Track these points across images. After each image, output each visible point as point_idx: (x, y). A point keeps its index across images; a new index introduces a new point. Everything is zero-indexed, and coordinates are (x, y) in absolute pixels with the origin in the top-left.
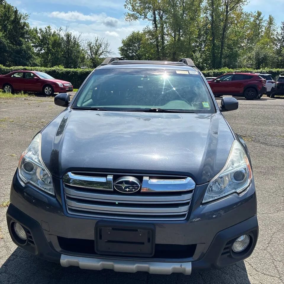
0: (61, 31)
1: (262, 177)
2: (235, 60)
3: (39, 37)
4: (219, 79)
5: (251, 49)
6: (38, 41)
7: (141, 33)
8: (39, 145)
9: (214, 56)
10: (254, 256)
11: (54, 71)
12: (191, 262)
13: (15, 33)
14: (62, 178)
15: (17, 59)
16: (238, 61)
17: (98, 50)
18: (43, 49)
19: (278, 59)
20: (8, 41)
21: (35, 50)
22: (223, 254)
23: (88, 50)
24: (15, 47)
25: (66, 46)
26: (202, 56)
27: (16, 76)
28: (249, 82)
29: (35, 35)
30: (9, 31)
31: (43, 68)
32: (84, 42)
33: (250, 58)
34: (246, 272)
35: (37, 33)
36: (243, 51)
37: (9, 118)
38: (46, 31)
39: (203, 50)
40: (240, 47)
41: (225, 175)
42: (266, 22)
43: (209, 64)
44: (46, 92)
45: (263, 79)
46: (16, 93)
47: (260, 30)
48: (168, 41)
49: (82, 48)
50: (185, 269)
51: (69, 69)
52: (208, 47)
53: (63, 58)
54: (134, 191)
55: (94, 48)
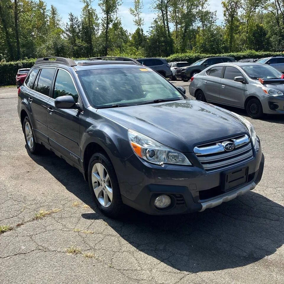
14: (193, 152)
19: (73, 49)
42: (49, 12)
47: (46, 20)
54: (233, 148)
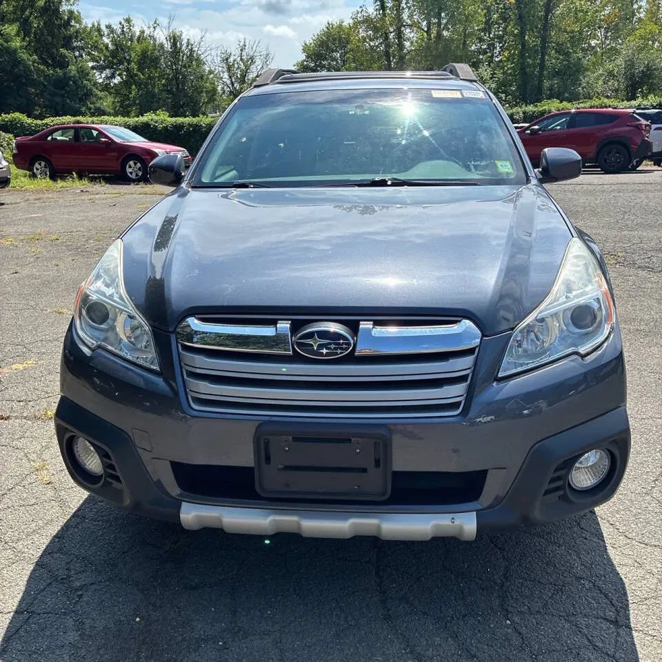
0: (158, 30)
1: (642, 340)
2: (576, 82)
3: (108, 44)
4: (536, 127)
5: (614, 52)
6: (105, 56)
7: (348, 26)
8: (119, 264)
9: (525, 73)
10: (621, 507)
11: (146, 125)
12: (475, 513)
13: (50, 38)
14: (174, 332)
15: (58, 99)
16: (584, 82)
17: (246, 72)
18: (119, 75)
20: (36, 57)
21: (100, 77)
22: (547, 492)
23: (223, 72)
24: (51, 72)
25: (170, 63)
26: (495, 74)
27: (59, 138)
28: (610, 131)
29: (96, 41)
30: (35, 34)
31: (119, 119)
32: (213, 53)
33: (611, 74)
34: (604, 541)
35: (102, 36)
36: (594, 60)
37: (49, 233)
38: (123, 31)
39: (497, 59)
40: (587, 50)
41: (552, 316)
43: (513, 94)
44: (129, 174)
45: (644, 122)
46: (61, 179)
47: (635, 6)
48: (412, 43)
49: (208, 69)
50: (461, 528)
51: (180, 120)
52: (510, 53)
53: (164, 95)
54: (341, 353)
55: (236, 66)
